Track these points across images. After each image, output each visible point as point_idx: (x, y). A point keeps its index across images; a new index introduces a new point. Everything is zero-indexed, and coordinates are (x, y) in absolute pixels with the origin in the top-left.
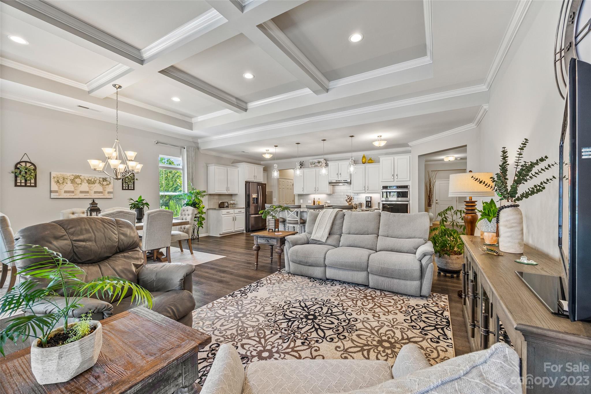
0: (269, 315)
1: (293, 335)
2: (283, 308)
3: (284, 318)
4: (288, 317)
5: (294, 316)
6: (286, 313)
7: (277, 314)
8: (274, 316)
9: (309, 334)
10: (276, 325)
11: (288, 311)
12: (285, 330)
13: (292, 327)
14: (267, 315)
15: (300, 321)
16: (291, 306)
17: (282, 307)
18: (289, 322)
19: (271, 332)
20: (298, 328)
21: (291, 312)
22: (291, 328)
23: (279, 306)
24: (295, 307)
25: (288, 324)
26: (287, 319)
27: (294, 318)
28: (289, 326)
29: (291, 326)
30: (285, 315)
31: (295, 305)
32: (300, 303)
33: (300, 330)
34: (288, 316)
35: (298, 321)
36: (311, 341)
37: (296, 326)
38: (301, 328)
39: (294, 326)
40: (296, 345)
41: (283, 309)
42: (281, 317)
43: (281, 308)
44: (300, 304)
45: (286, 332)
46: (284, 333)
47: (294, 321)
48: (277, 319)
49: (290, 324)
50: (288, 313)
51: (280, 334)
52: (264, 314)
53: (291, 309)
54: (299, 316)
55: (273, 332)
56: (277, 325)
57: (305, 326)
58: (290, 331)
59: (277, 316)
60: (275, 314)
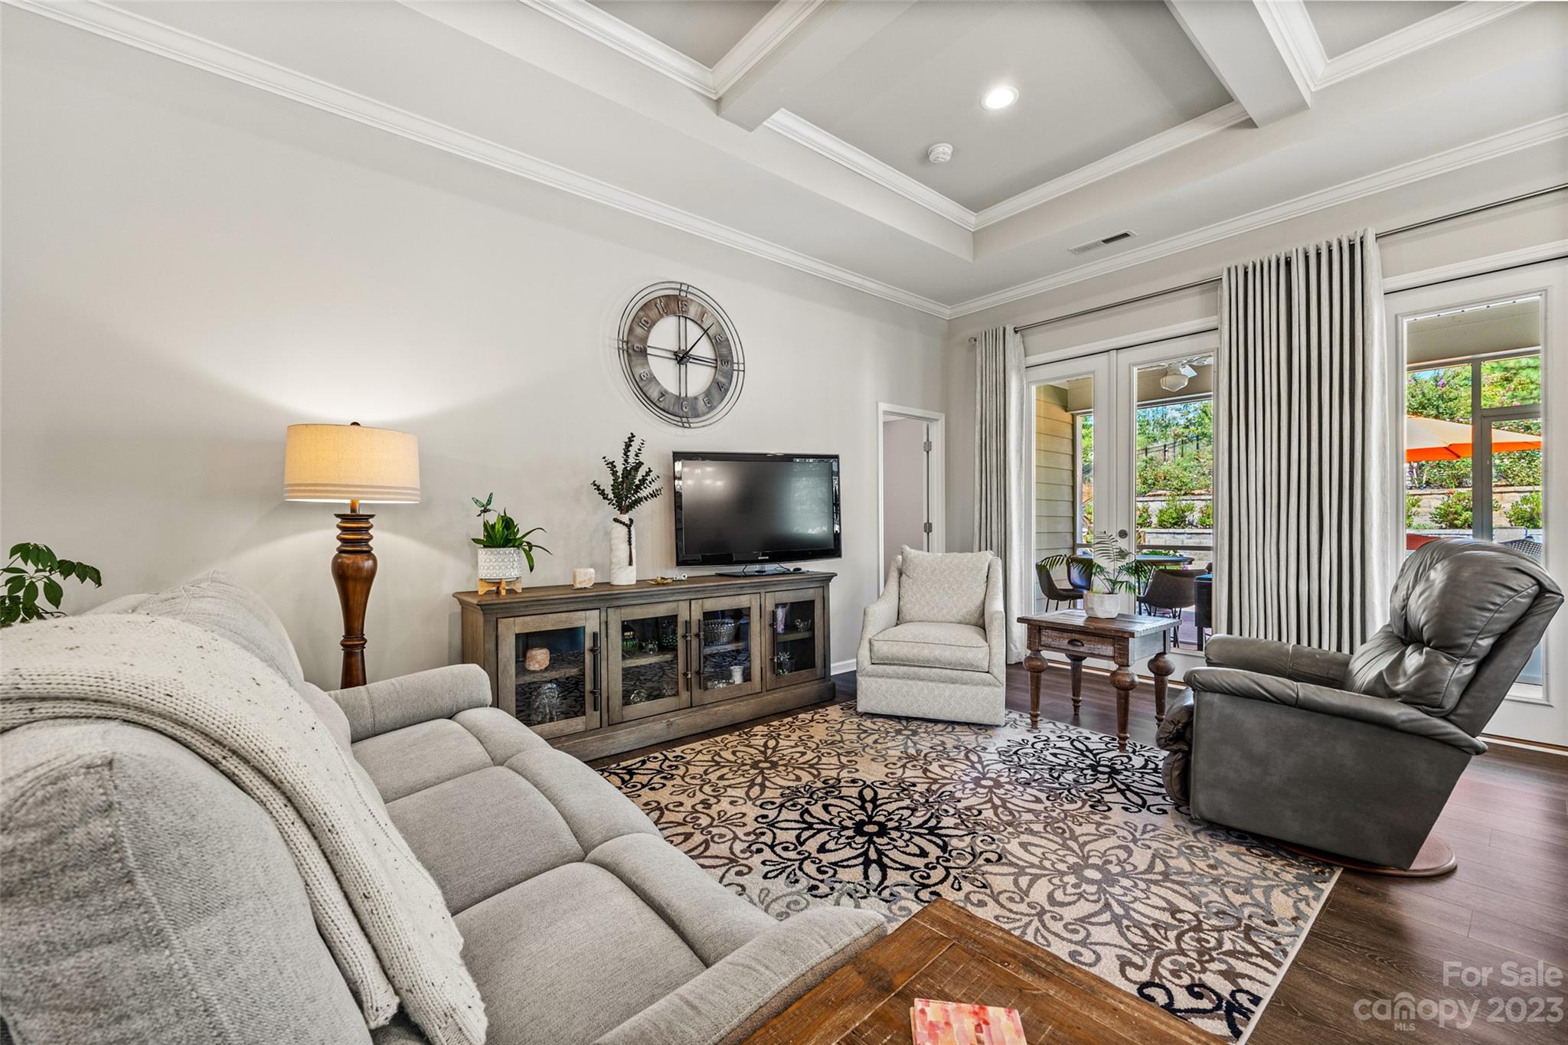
0: (994, 857)
1: (931, 800)
2: (948, 875)
3: (946, 839)
4: (934, 839)
5: (917, 840)
6: (939, 853)
7: (967, 855)
8: (978, 850)
9: (895, 796)
10: (970, 825)
11: (932, 858)
12: (947, 811)
13: (929, 815)
14: (1000, 858)
15: (904, 823)
16: (916, 876)
17: (951, 879)
18: (936, 827)
19: (980, 812)
20: (914, 810)
21: (923, 854)
22: (932, 814)
23: (964, 884)
24: (907, 868)
25: (939, 822)
26: (939, 836)
27: (920, 835)
28: (937, 817)
29: (931, 817)
30: (944, 848)
31: (904, 877)
32: (881, 882)
33: (913, 806)
34: (934, 843)
35: (910, 823)
36: (895, 786)
37: (918, 814)
38: (907, 808)
39: (925, 815)
40: (928, 785)
41: (947, 869)
42: (954, 842)
43: (953, 872)
44: (884, 877)
45: (944, 807)
46: (950, 806)
47: (920, 826)
48: (968, 839)
49: (933, 822)
50: (934, 852)
51: (960, 805)
52: (1011, 864)
53: (919, 862)
54: (902, 835)
55: (975, 812)
56: (967, 826)
57: (896, 812)
58: (936, 807)
59: (969, 850)
60: (974, 855)
